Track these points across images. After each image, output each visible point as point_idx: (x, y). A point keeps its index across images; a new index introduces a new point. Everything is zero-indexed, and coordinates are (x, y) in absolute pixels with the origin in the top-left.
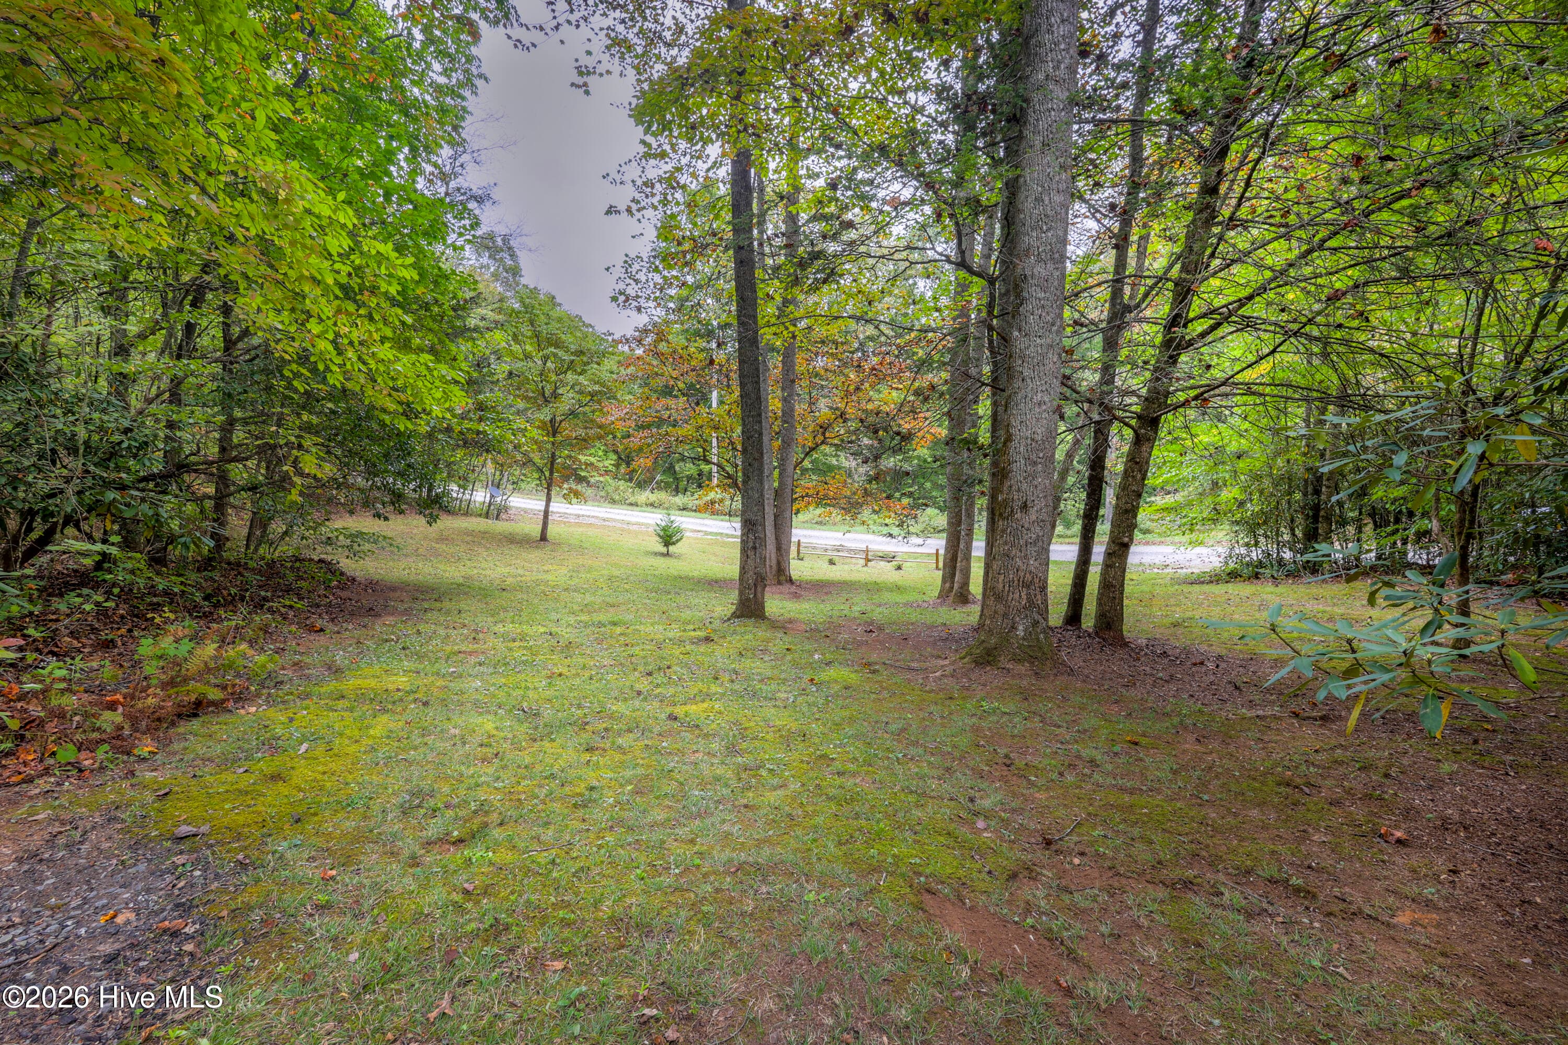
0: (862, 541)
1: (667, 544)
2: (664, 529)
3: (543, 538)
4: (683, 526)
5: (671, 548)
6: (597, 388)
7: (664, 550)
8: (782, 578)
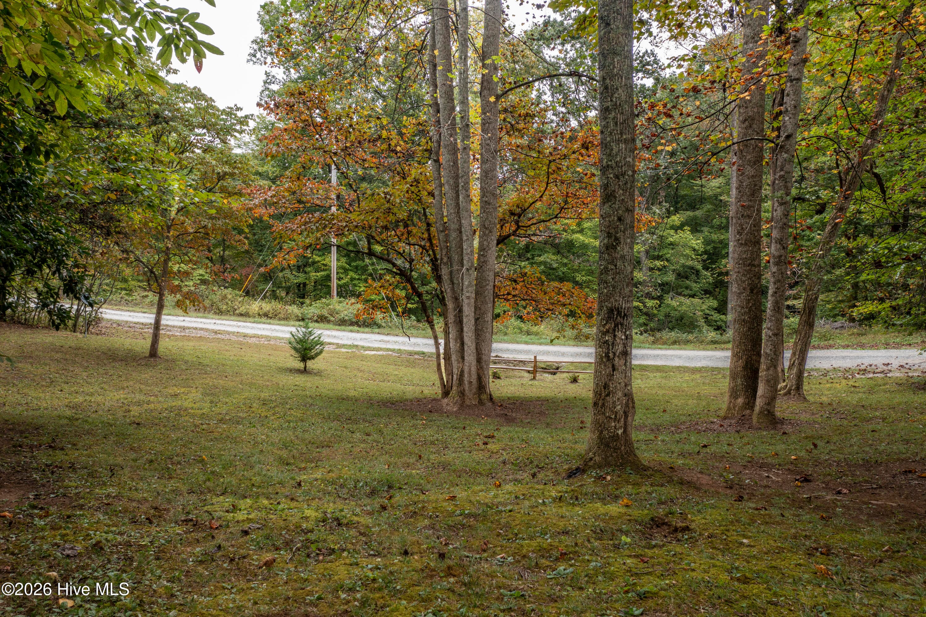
0: (527, 352)
1: (304, 358)
2: (301, 341)
3: (153, 353)
4: (324, 339)
5: (310, 364)
6: (227, 169)
7: (301, 365)
8: (484, 397)
